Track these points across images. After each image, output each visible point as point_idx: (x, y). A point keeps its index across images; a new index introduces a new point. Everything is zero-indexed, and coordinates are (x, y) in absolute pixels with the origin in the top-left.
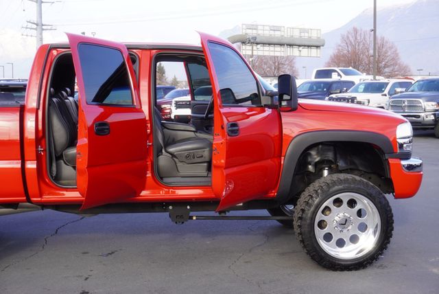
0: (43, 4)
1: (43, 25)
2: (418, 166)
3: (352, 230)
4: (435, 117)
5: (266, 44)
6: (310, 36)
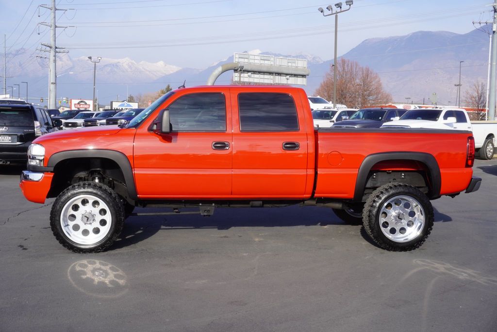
1: (56, 48)
5: (256, 72)
6: (297, 66)
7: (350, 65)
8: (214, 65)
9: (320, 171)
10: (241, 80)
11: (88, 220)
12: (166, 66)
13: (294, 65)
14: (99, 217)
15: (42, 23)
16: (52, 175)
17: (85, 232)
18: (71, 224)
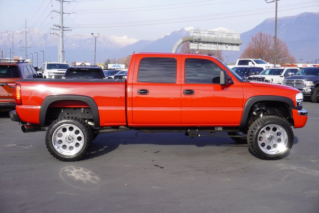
0: (64, 14)
1: (63, 27)
2: (305, 113)
3: (274, 141)
4: (312, 90)
5: (205, 42)
6: (233, 38)
7: (265, 36)
8: (161, 38)
10: (199, 48)
12: (128, 39)
13: (231, 37)
15: (54, 11)
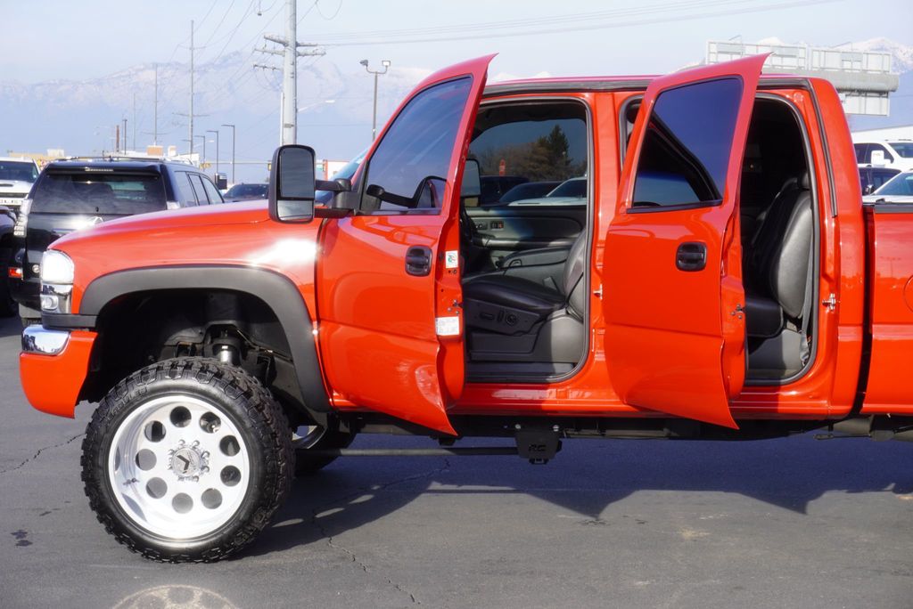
1: (297, 45)
6: (864, 68)
9: (879, 334)
11: (186, 467)
13: (857, 66)
14: (220, 461)
16: (90, 339)
17: (182, 502)
18: (144, 476)
